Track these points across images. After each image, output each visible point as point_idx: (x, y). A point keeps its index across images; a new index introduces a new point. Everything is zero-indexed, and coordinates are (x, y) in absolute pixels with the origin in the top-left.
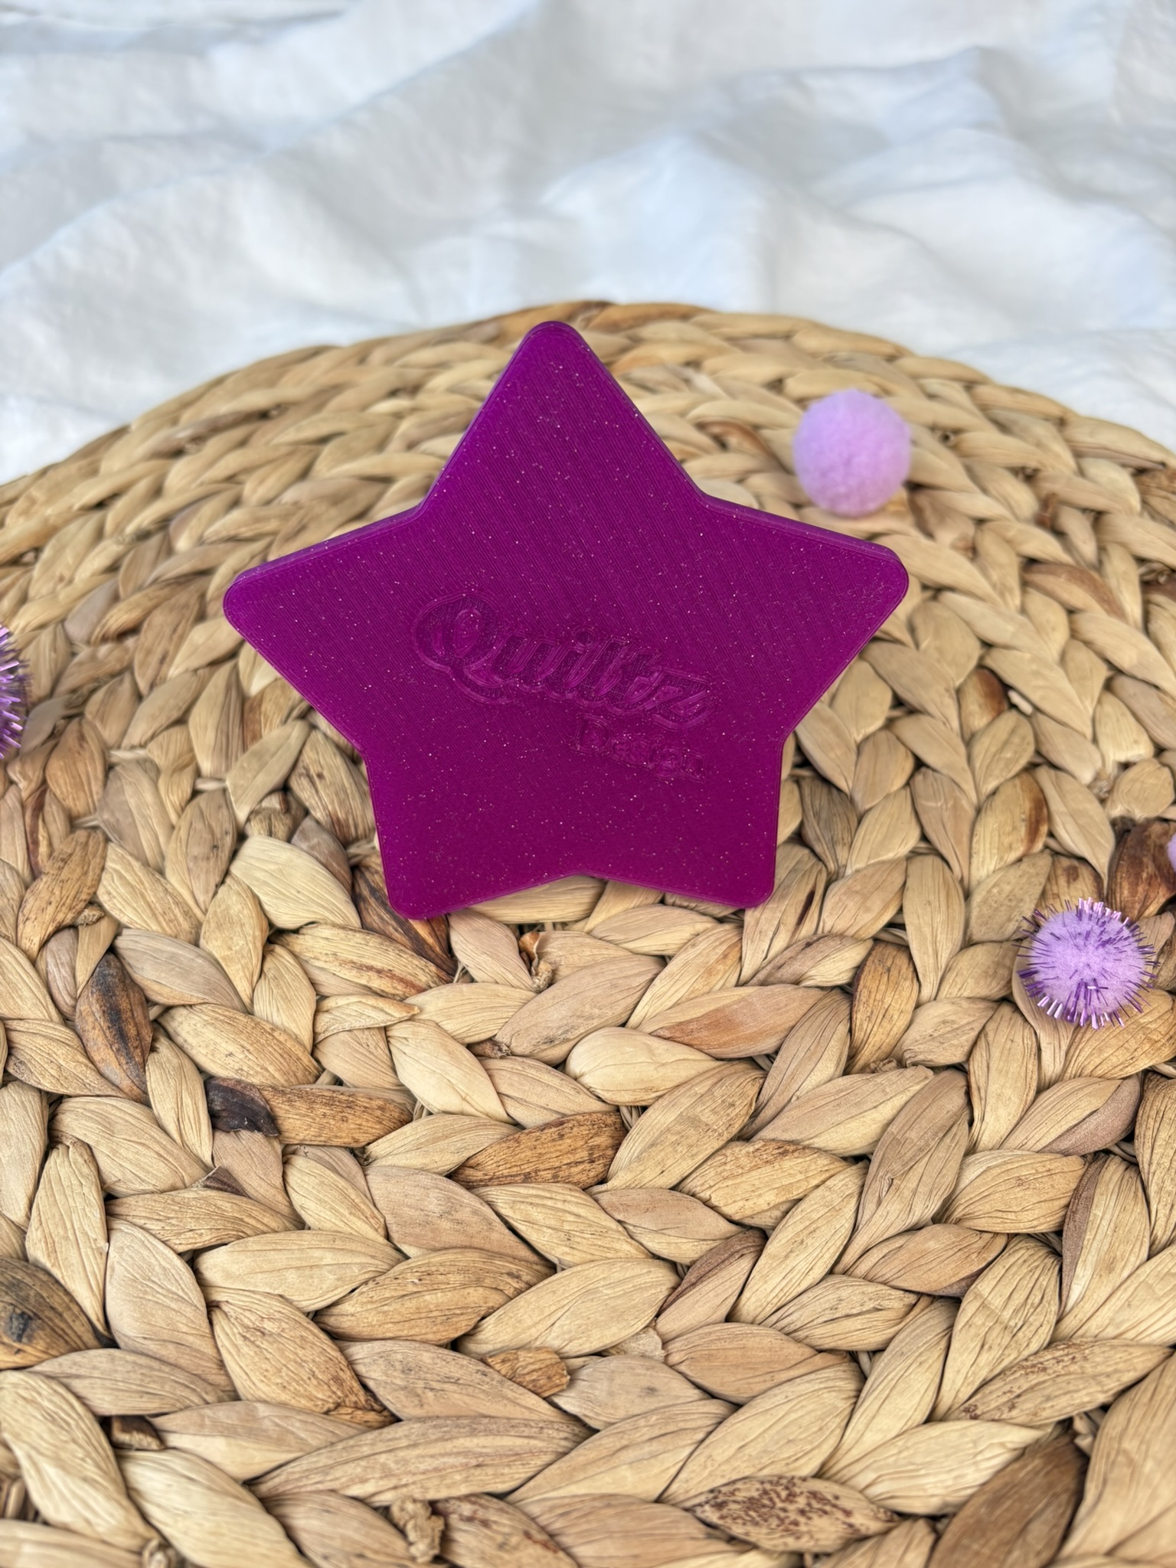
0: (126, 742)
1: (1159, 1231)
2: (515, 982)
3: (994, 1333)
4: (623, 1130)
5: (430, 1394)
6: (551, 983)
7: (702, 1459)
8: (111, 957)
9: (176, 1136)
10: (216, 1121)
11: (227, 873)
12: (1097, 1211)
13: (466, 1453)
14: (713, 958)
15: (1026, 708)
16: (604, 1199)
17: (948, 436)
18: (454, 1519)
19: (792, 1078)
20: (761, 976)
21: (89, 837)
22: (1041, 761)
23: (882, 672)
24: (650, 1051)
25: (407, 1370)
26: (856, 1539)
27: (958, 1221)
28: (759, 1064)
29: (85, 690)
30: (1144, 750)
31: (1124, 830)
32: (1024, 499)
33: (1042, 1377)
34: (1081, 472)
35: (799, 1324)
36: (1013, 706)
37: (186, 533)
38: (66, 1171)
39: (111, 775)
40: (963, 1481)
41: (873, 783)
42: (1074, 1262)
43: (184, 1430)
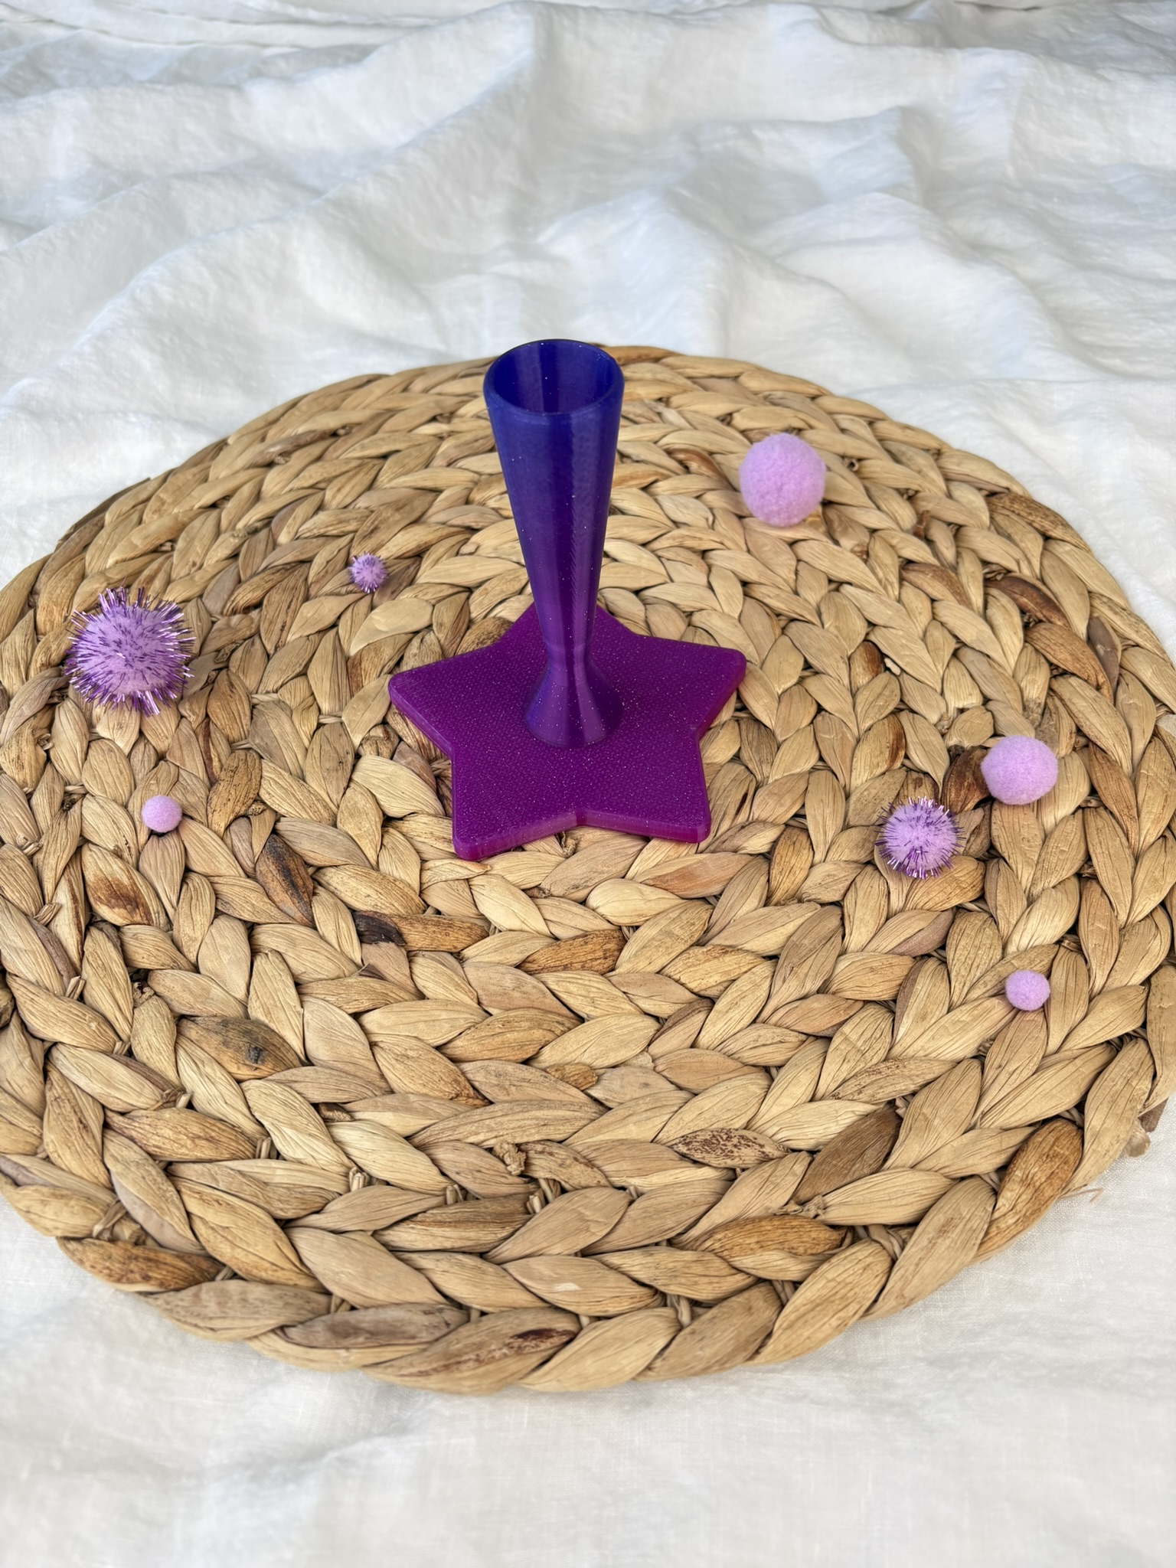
0: (261, 688)
1: (955, 998)
2: (552, 851)
3: (851, 1054)
4: (624, 941)
5: (513, 1088)
6: (574, 852)
7: (677, 1120)
8: (276, 836)
9: (337, 947)
10: (362, 938)
11: (350, 780)
12: (918, 987)
15: (896, 670)
16: (614, 980)
17: (854, 463)
18: (532, 1154)
19: (731, 909)
20: (712, 848)
21: (246, 755)
22: (903, 707)
23: (797, 644)
24: (641, 893)
25: (498, 1075)
26: (765, 1159)
27: (834, 993)
28: (709, 901)
29: (227, 650)
30: (975, 700)
31: (956, 755)
32: (906, 515)
33: (878, 1076)
34: (949, 496)
35: (735, 1050)
36: (888, 669)
37: (285, 530)
38: (268, 967)
39: (255, 712)
40: (829, 1131)
41: (788, 722)
42: (902, 1015)
43: (365, 1110)
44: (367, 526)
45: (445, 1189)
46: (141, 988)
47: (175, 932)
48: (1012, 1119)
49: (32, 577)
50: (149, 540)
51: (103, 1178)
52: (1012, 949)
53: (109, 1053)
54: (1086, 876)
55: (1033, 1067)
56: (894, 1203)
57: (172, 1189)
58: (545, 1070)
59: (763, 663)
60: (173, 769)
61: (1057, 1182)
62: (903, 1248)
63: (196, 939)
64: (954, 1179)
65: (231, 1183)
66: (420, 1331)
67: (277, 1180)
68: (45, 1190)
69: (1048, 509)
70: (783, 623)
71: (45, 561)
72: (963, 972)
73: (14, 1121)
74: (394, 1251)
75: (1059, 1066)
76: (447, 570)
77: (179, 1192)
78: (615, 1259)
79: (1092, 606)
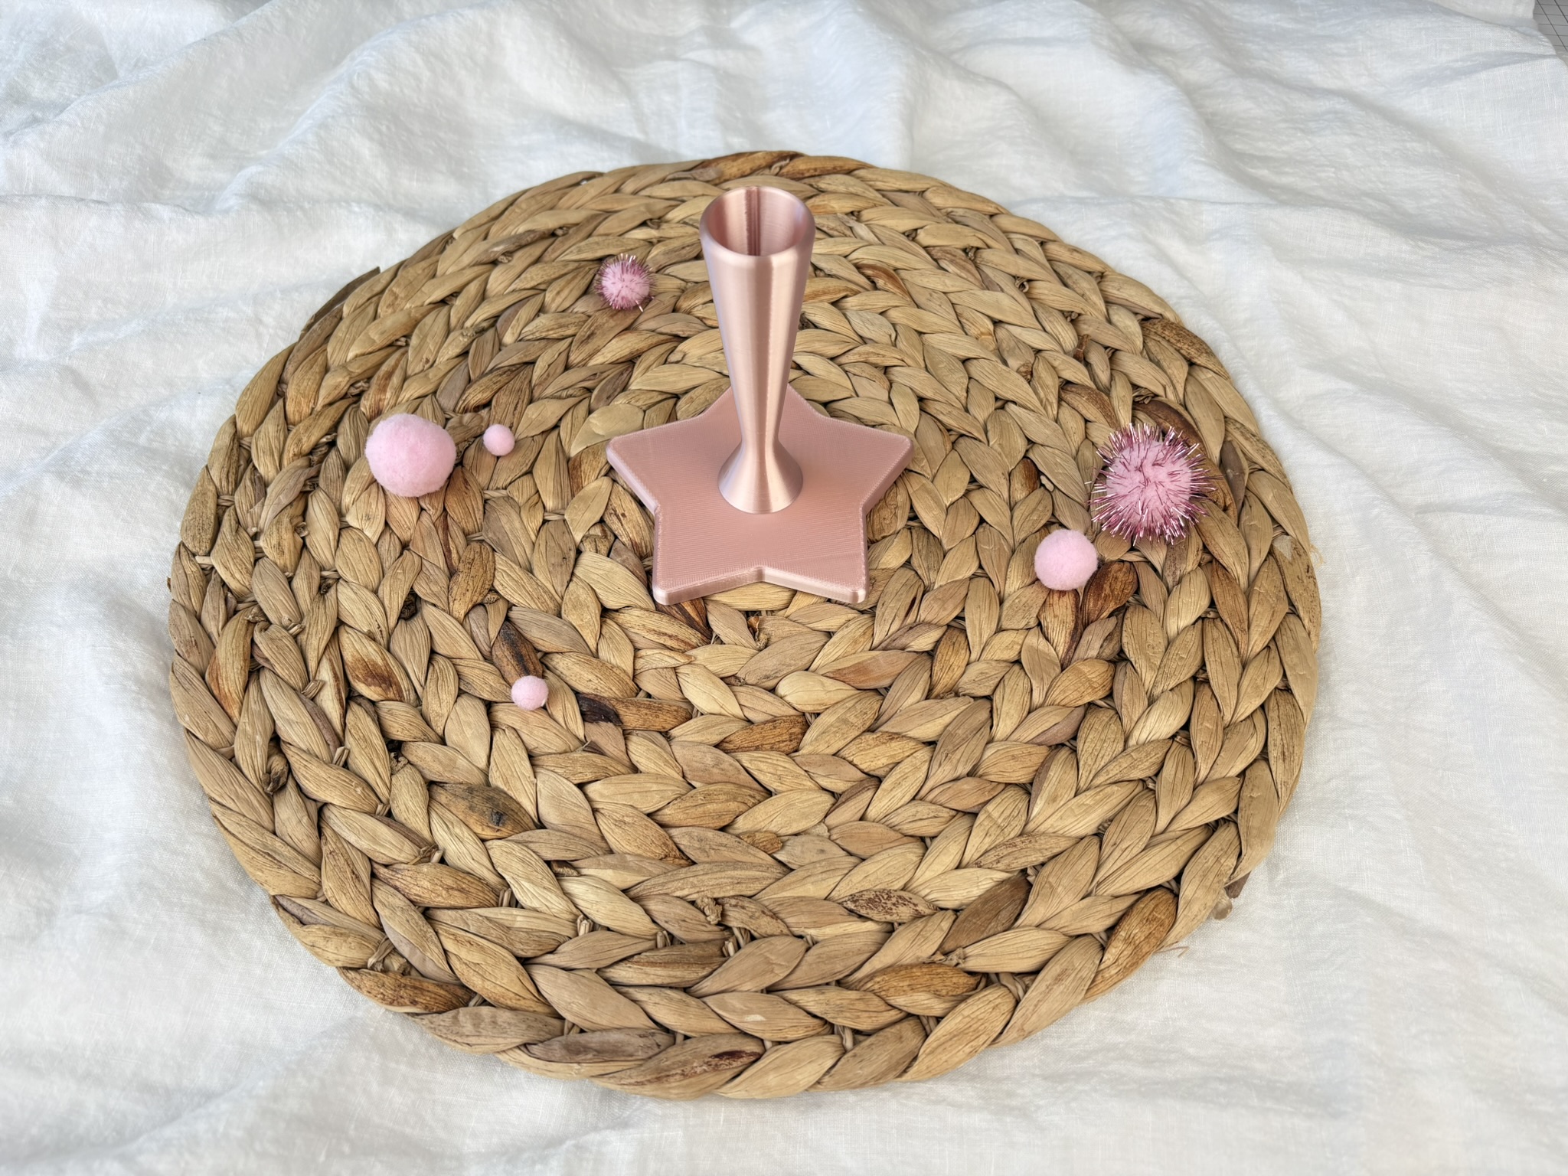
0: (492, 484)
1: (1082, 784)
2: (747, 644)
4: (807, 725)
6: (767, 646)
7: (846, 882)
8: (509, 624)
9: (564, 725)
10: (585, 717)
11: (573, 574)
12: (1051, 773)
13: (732, 878)
14: (858, 633)
15: (1050, 486)
16: (798, 759)
17: (1024, 285)
18: (727, 907)
19: (898, 700)
20: (883, 645)
21: (481, 547)
22: (1055, 522)
23: (965, 460)
24: (823, 684)
25: (700, 840)
26: (918, 916)
27: (981, 776)
28: (880, 693)
32: (1068, 337)
33: (1014, 849)
34: (1109, 321)
35: (896, 823)
36: (1042, 485)
37: (510, 330)
38: (506, 742)
39: (487, 507)
40: (971, 894)
41: (954, 533)
42: (1037, 798)
43: (589, 867)
44: (584, 332)
45: (656, 934)
46: (396, 757)
47: (424, 708)
48: (1122, 888)
49: (280, 367)
50: (385, 335)
51: (373, 919)
52: (1132, 742)
53: (372, 814)
54: (1200, 680)
55: (1141, 845)
56: (1020, 955)
57: (431, 930)
58: (738, 836)
59: (934, 476)
60: (416, 558)
61: (1153, 941)
62: (1025, 992)
63: (443, 715)
64: (1071, 937)
65: (480, 927)
66: (637, 1051)
67: (517, 925)
68: (327, 929)
69: (1196, 337)
70: (953, 438)
71: (290, 351)
72: (1090, 762)
73: (297, 870)
74: (614, 985)
75: (1164, 845)
76: (657, 378)
77: (437, 933)
78: (793, 996)
79: (1226, 430)
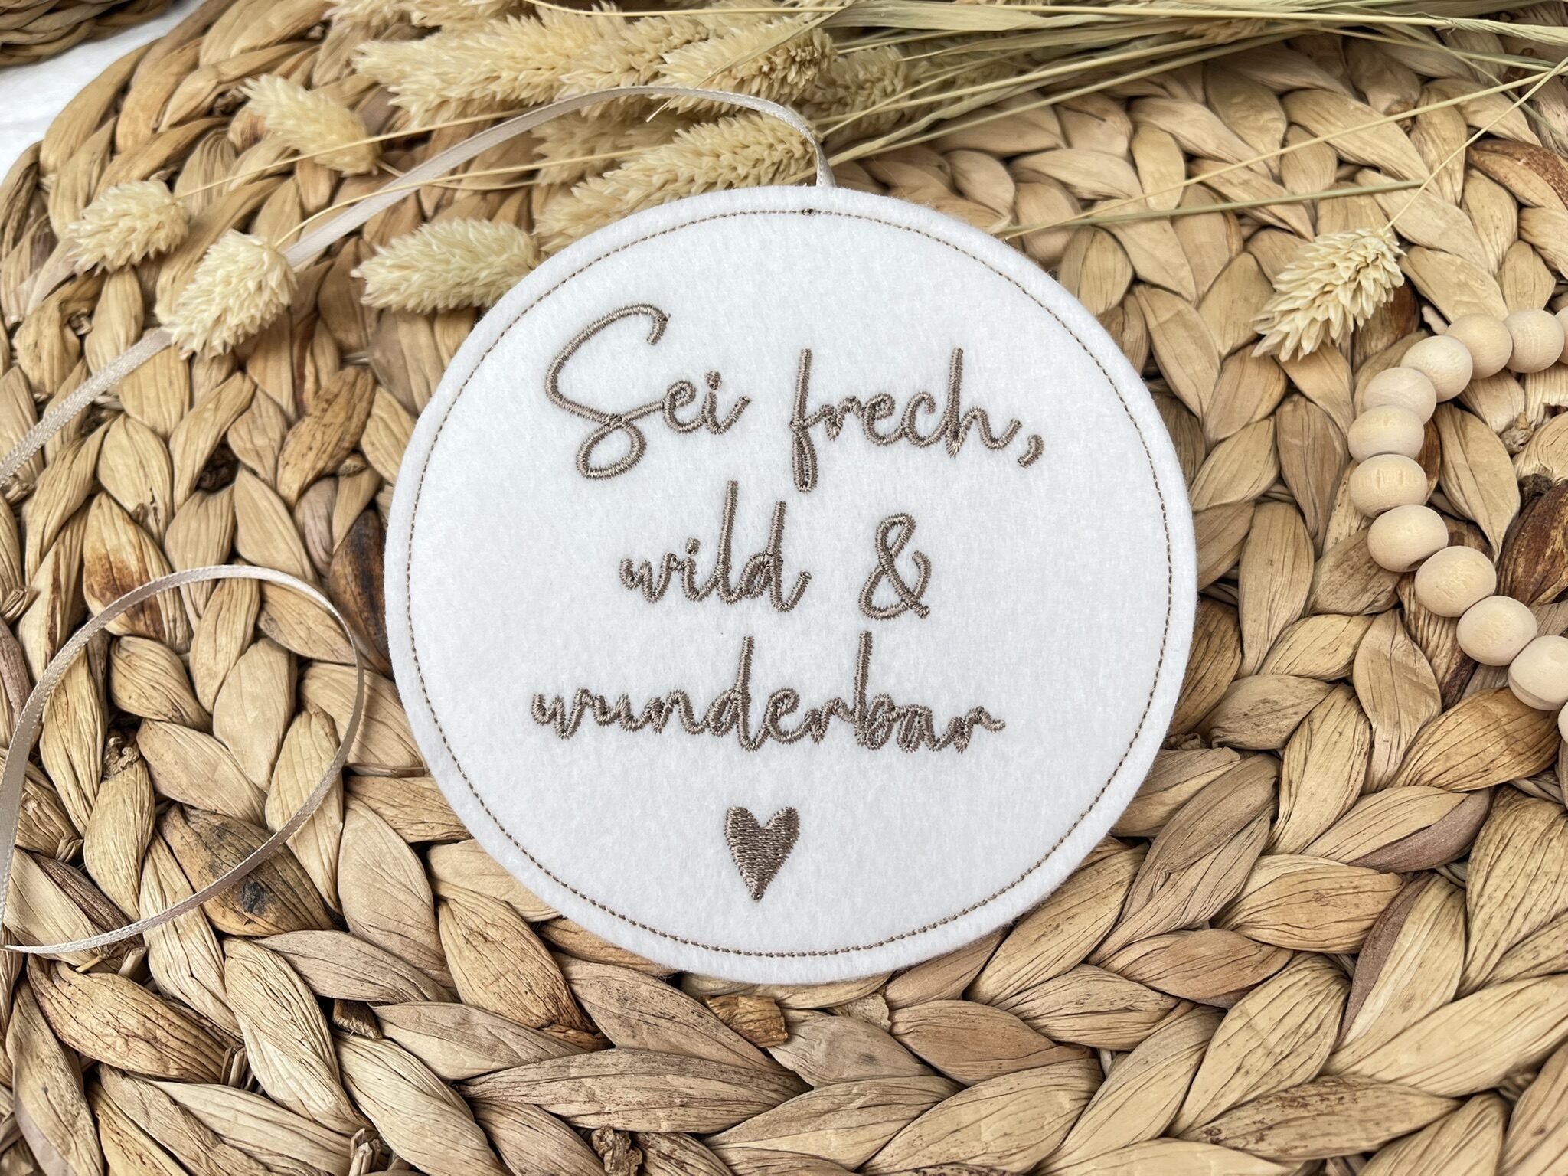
3: (1255, 1057)
5: (645, 1027)
8: (371, 514)
12: (1403, 942)
13: (671, 1091)
18: (652, 1154)
21: (357, 375)
27: (1237, 928)
31: (1534, 493)
33: (1301, 1112)
35: (1039, 1012)
38: (306, 742)
42: (1365, 994)
43: (400, 1023)
47: (191, 656)
53: (43, 858)
57: (87, 1114)
63: (216, 675)
65: (165, 1125)
72: (1497, 921)
77: (96, 1122)
